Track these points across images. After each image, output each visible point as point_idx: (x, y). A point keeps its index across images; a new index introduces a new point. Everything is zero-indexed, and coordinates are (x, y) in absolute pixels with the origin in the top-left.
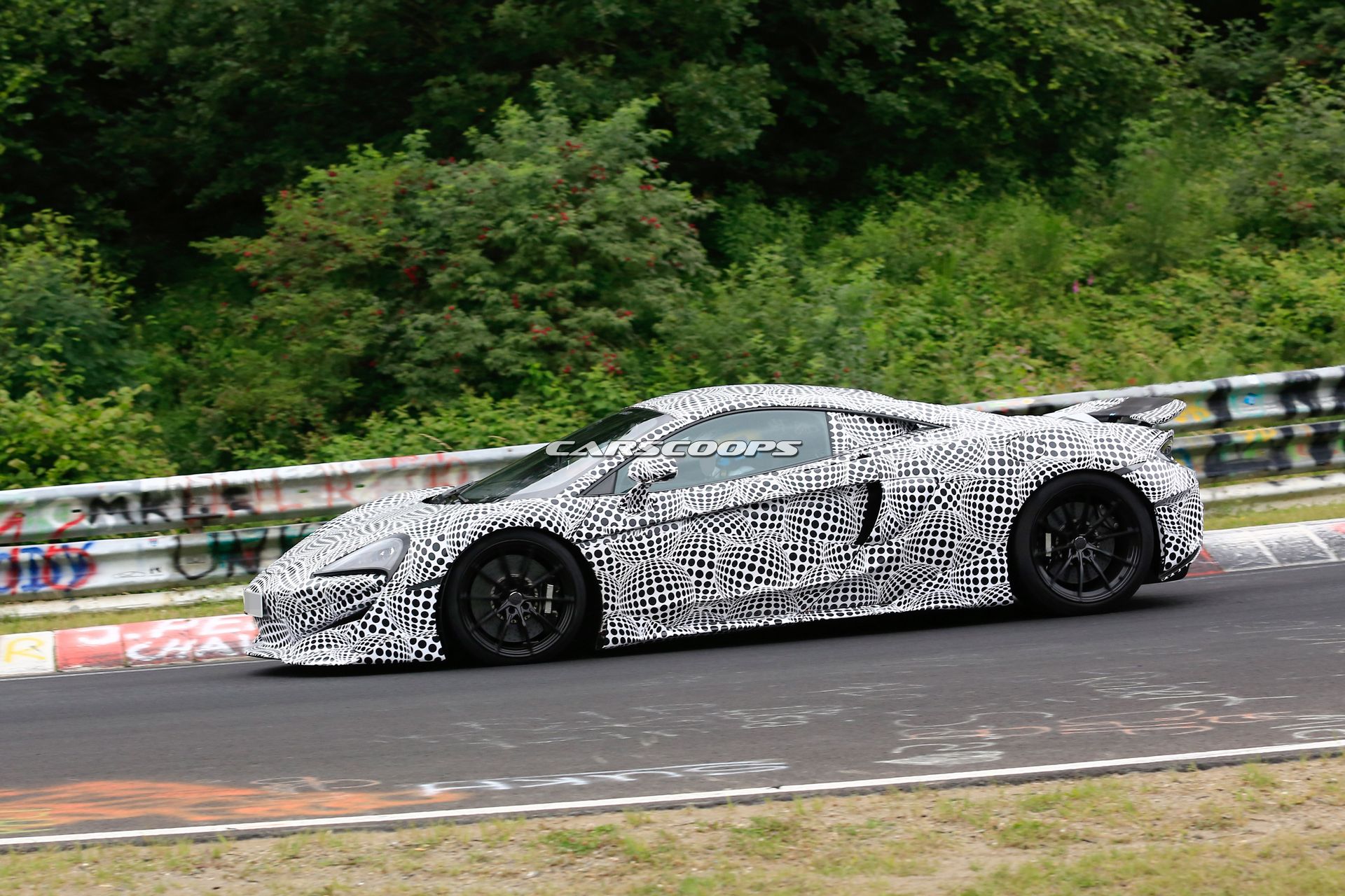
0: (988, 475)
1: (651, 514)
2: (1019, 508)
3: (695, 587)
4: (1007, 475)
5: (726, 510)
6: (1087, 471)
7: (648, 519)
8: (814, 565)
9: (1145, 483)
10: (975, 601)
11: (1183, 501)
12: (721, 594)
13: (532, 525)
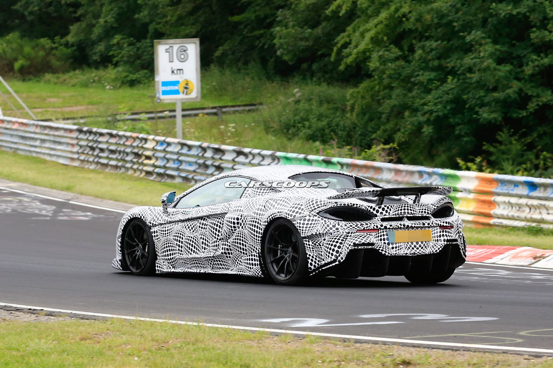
0: (256, 215)
1: (170, 218)
2: (262, 232)
3: (178, 251)
4: (261, 216)
5: (188, 220)
6: (281, 218)
7: (169, 220)
8: (208, 247)
9: (300, 227)
10: (251, 274)
11: (326, 238)
12: (185, 256)
13: (139, 217)
